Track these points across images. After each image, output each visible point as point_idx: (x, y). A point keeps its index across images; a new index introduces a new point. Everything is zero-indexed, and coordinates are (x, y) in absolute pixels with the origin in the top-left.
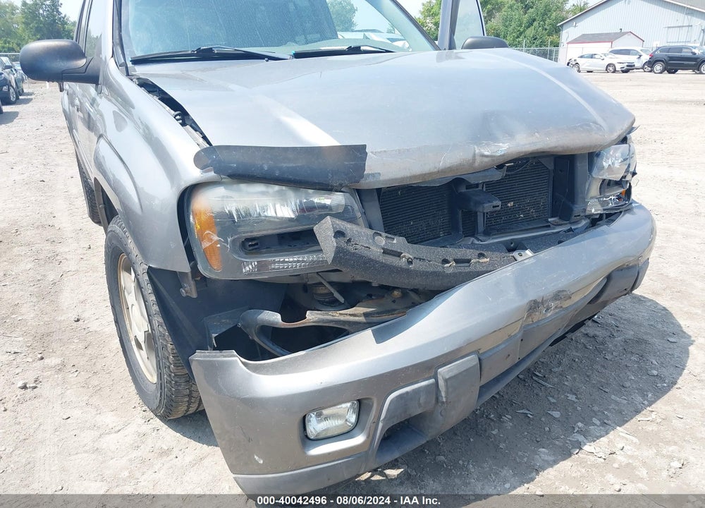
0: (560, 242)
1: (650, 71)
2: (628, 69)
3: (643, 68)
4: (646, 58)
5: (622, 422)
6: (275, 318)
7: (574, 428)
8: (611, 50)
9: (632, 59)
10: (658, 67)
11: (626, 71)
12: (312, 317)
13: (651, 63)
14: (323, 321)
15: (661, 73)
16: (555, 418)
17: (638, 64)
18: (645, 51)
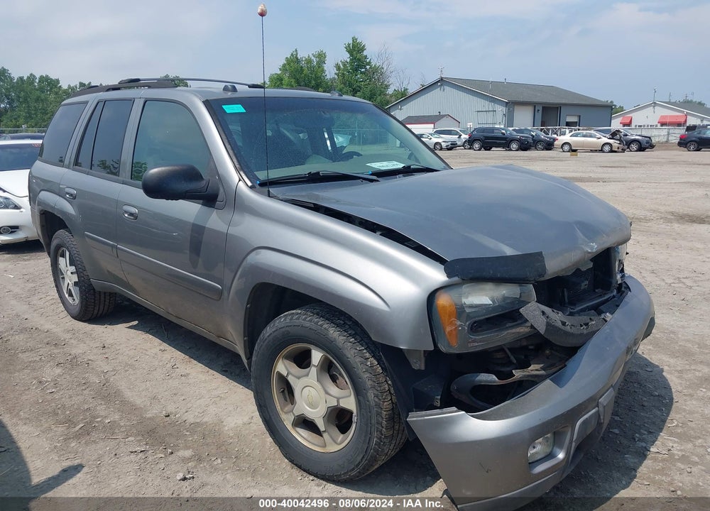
0: (618, 306)
1: (470, 149)
2: (452, 147)
3: (463, 146)
4: (465, 137)
5: (661, 430)
6: (491, 378)
7: (635, 439)
8: (435, 130)
9: (454, 138)
10: (477, 146)
11: (450, 149)
12: (518, 374)
13: (470, 142)
14: (525, 376)
15: (479, 150)
16: (617, 434)
17: (459, 143)
18: (463, 132)
